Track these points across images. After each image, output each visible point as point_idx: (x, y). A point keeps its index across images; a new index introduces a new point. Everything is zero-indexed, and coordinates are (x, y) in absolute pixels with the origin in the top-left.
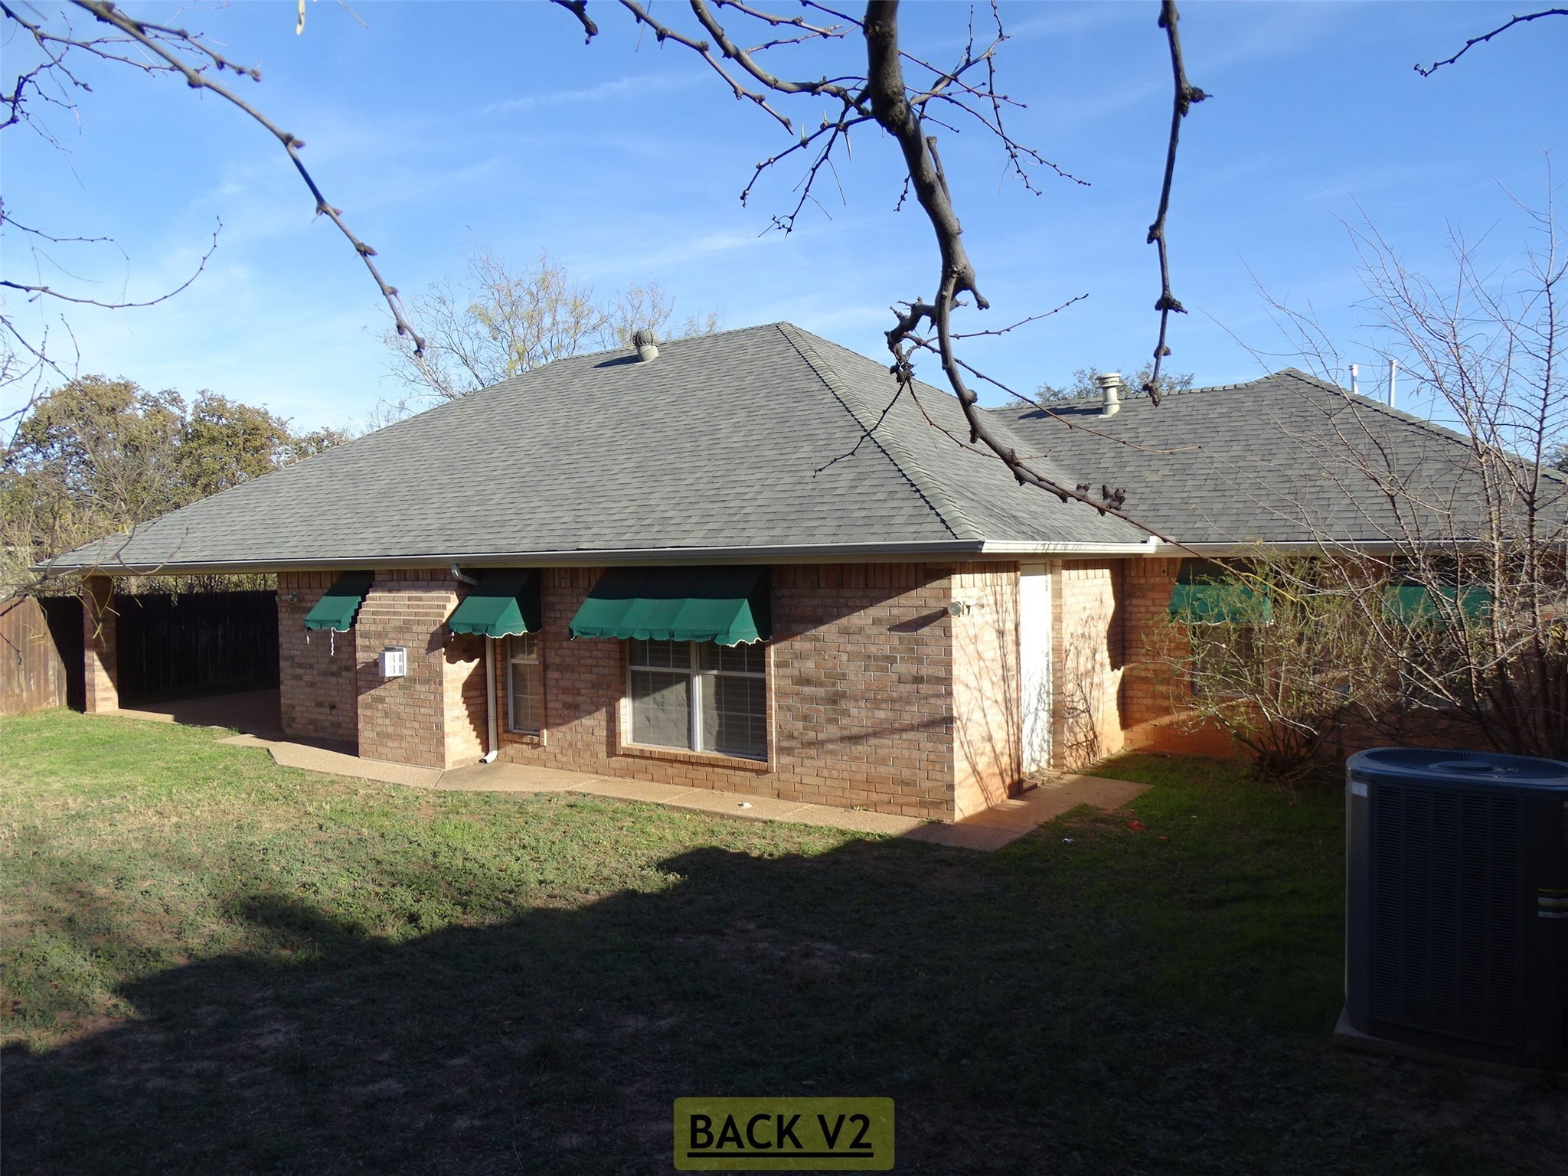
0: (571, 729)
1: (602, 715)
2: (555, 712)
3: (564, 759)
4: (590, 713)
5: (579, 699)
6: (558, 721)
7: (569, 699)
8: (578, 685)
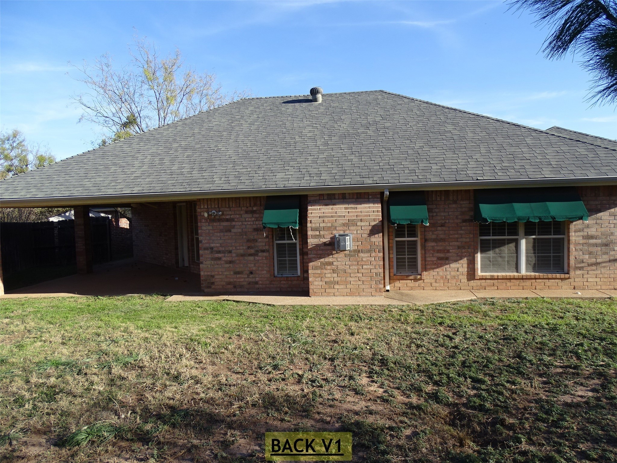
0: (443, 270)
1: (464, 262)
2: (431, 263)
3: (438, 285)
4: (456, 261)
5: (448, 255)
6: (433, 267)
7: (442, 255)
8: (448, 248)
